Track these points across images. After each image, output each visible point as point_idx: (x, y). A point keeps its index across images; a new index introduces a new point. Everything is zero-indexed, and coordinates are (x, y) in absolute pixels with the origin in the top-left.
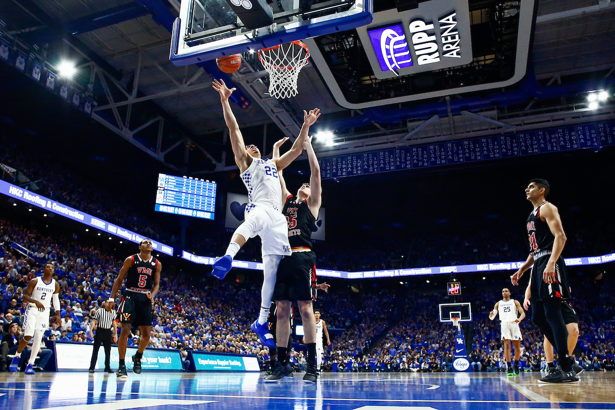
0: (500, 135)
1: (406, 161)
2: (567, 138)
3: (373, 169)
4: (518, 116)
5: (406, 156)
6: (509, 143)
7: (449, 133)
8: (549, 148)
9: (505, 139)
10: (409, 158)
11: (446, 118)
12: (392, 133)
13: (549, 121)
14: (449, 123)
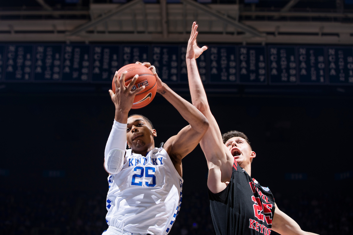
0: (239, 44)
1: (81, 66)
2: (341, 64)
3: (23, 74)
4: (270, 19)
5: (82, 59)
6: (253, 58)
7: (159, 29)
8: (314, 78)
9: (248, 54)
10: (86, 64)
11: (156, 6)
12: (62, 17)
13: (316, 34)
14: (161, 14)
